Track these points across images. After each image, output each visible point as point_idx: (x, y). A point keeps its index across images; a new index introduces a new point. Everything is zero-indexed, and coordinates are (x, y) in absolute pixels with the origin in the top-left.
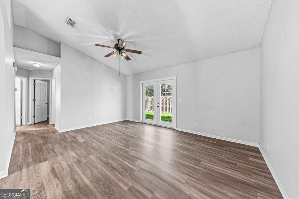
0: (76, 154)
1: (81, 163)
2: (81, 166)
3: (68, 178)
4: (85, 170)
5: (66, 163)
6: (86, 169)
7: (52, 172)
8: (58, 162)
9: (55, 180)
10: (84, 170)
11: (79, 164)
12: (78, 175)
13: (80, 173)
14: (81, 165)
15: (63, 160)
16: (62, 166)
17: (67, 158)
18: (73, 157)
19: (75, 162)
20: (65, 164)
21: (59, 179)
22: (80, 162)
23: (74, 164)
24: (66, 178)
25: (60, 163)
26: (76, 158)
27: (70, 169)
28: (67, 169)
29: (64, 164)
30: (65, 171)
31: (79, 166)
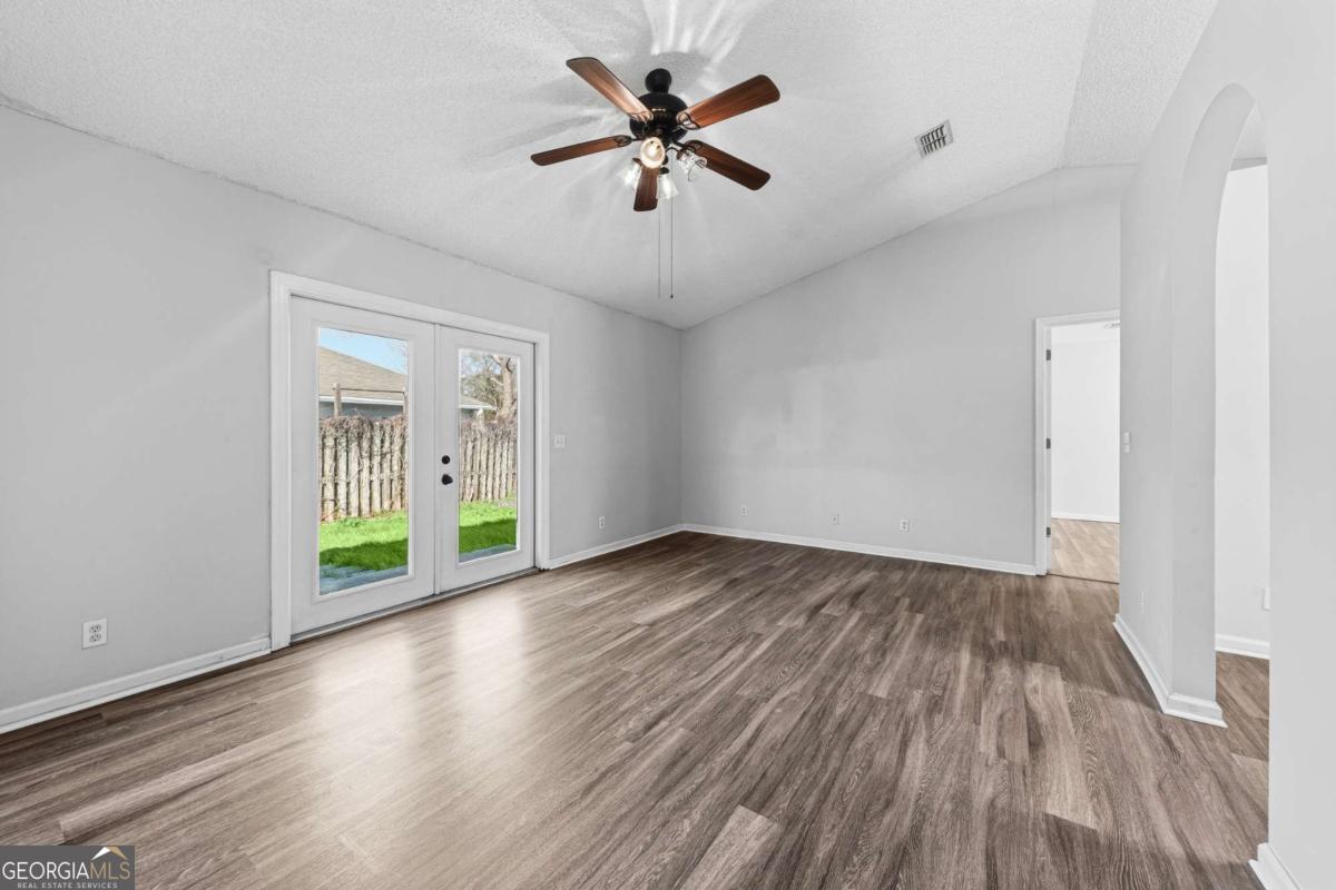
0: (904, 744)
1: (934, 696)
2: (945, 689)
3: (1001, 688)
4: (945, 676)
5: (977, 731)
6: (939, 675)
7: (1041, 737)
8: (1006, 762)
9: (1037, 704)
10: (949, 676)
11: (942, 698)
12: (970, 677)
13: (963, 676)
14: (938, 692)
15: (979, 753)
16: (999, 733)
17: (956, 757)
18: (933, 740)
19: (949, 713)
20: (981, 733)
21: (1026, 701)
22: (933, 701)
23: (957, 711)
24: (1004, 692)
25: (1001, 753)
26: (930, 726)
27: (980, 703)
28: (989, 710)
29: (989, 733)
30: (999, 710)
31: (947, 693)
